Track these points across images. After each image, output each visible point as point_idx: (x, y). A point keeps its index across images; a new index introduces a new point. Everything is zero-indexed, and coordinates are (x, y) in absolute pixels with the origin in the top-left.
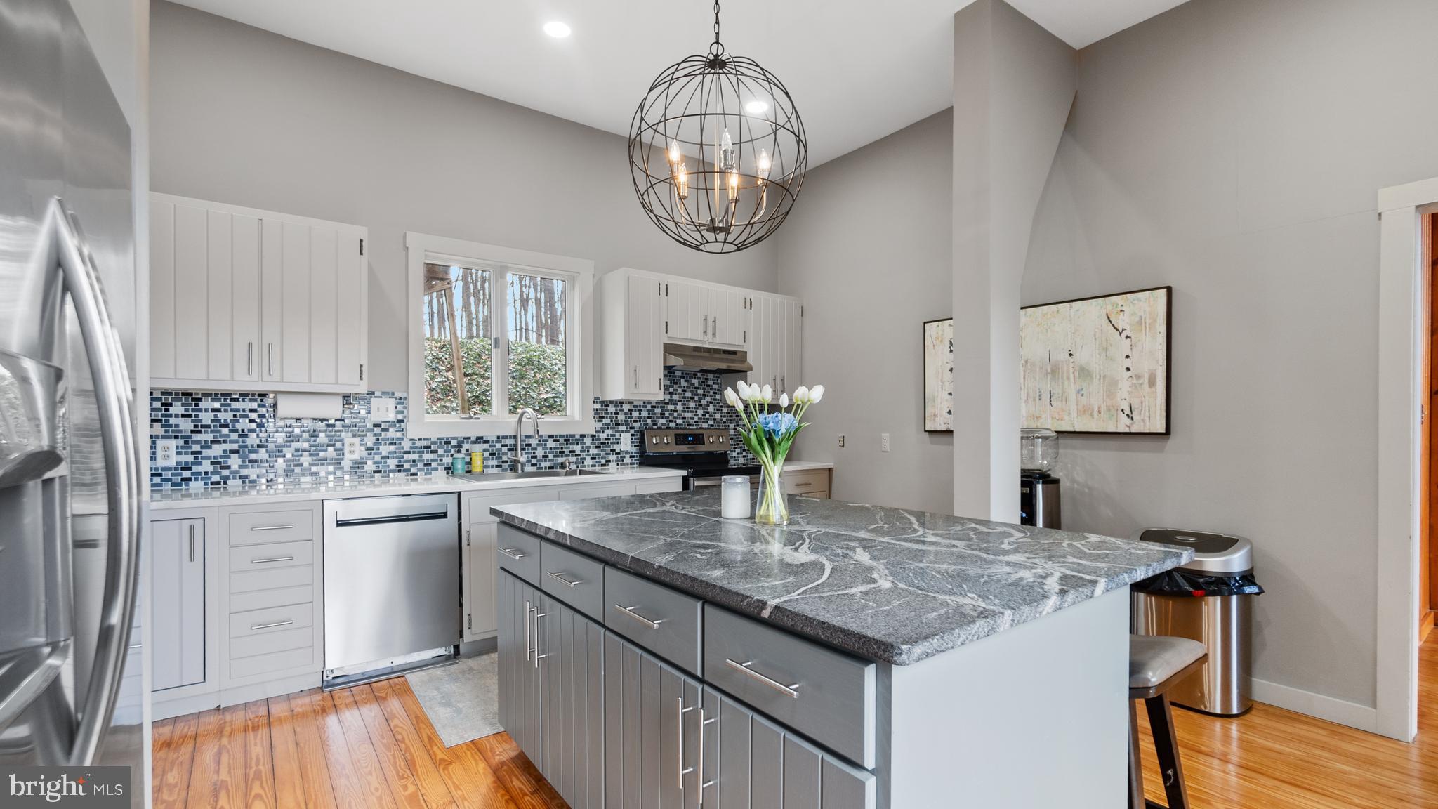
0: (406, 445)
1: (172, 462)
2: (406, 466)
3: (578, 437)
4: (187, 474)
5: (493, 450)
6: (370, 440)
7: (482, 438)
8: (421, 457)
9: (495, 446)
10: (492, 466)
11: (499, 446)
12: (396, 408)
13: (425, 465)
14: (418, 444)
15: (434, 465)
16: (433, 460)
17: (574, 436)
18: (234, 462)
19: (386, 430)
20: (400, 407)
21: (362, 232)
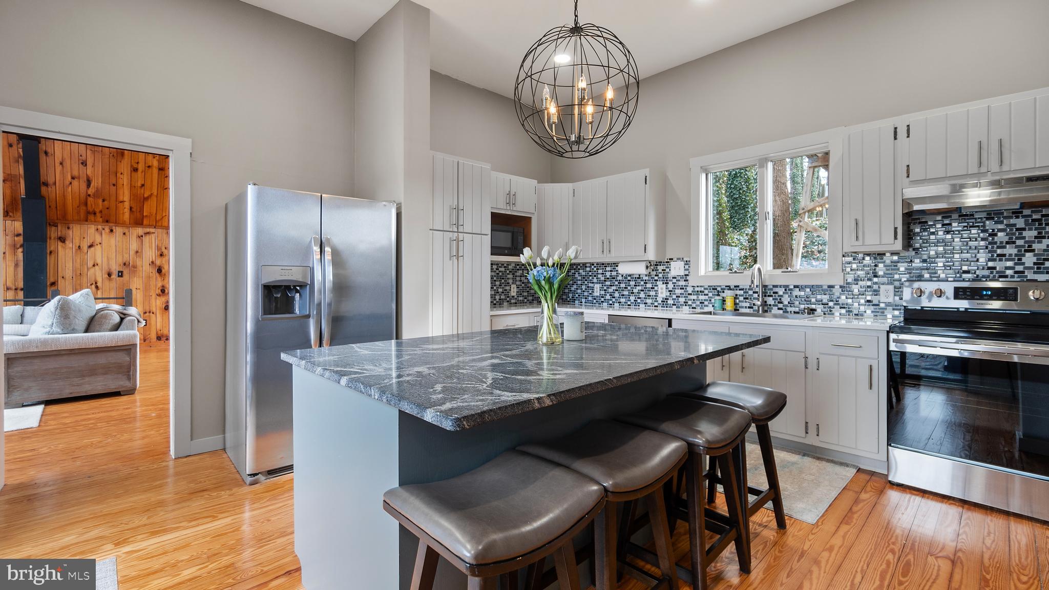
0: (690, 290)
1: (598, 294)
2: (690, 303)
3: (825, 287)
4: (602, 299)
5: (746, 296)
6: (670, 286)
7: (738, 286)
8: (698, 297)
9: (747, 292)
10: (746, 307)
11: (751, 292)
12: (684, 267)
13: (701, 303)
14: (697, 289)
15: (706, 303)
16: (705, 300)
17: (821, 286)
18: (617, 295)
19: (679, 280)
20: (687, 267)
21: (646, 172)
